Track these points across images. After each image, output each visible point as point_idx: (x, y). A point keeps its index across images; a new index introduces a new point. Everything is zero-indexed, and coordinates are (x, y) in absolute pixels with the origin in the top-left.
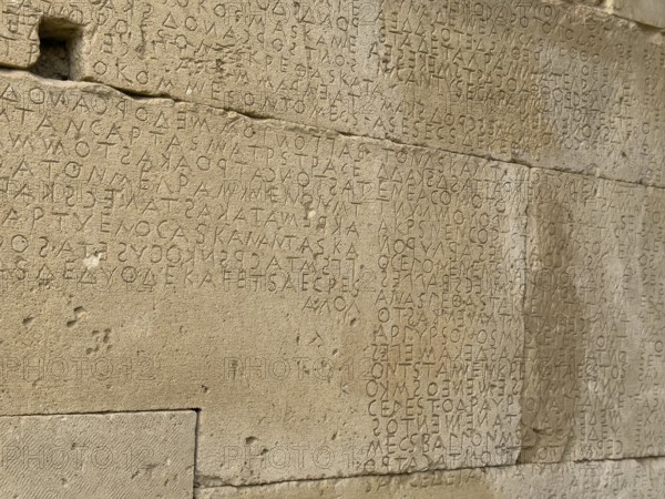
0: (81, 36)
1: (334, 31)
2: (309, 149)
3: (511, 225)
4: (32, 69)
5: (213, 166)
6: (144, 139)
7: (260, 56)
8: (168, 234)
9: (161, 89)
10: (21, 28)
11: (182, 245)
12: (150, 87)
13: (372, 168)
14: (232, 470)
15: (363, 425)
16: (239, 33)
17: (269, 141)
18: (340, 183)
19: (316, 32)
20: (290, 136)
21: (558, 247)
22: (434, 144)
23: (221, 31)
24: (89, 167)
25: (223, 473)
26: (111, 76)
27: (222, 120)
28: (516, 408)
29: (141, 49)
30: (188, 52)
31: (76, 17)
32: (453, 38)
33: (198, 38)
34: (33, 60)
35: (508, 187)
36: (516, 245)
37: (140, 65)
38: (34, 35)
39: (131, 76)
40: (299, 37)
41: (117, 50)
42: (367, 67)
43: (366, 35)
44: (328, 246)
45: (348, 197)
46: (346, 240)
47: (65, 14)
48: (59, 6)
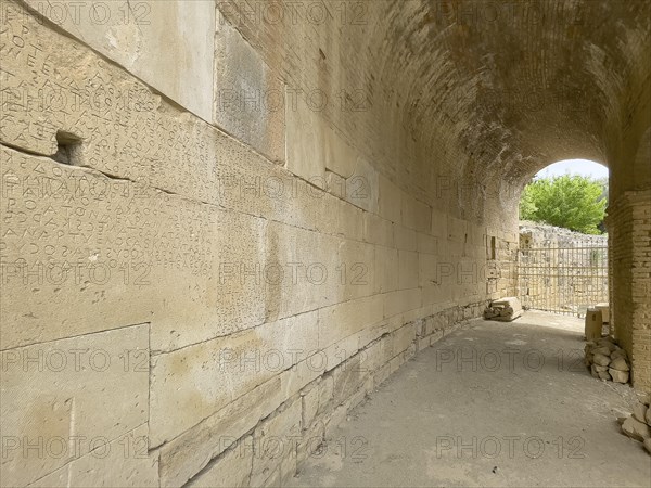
0: (80, 144)
1: (199, 160)
2: (191, 208)
3: (261, 240)
4: (52, 157)
5: (151, 213)
6: (118, 198)
7: (170, 166)
8: (131, 244)
9: (126, 176)
10: (45, 134)
11: (138, 248)
12: (120, 174)
13: (215, 217)
14: (165, 346)
15: (215, 319)
16: (161, 154)
17: (175, 204)
18: (204, 222)
20: (184, 202)
21: (274, 248)
22: (236, 209)
23: (152, 153)
24: (89, 211)
25: (162, 348)
26: (100, 166)
27: (154, 193)
28: (263, 304)
29: (114, 155)
30: (138, 160)
31: (79, 134)
32: (241, 170)
33: (142, 154)
34: (54, 152)
35: (260, 226)
36: (263, 247)
37: (115, 163)
38: (54, 139)
39: (110, 167)
41: (103, 154)
42: (212, 177)
43: (211, 163)
44: (200, 249)
45: (207, 229)
46: (206, 245)
47: (72, 131)
48: (70, 126)
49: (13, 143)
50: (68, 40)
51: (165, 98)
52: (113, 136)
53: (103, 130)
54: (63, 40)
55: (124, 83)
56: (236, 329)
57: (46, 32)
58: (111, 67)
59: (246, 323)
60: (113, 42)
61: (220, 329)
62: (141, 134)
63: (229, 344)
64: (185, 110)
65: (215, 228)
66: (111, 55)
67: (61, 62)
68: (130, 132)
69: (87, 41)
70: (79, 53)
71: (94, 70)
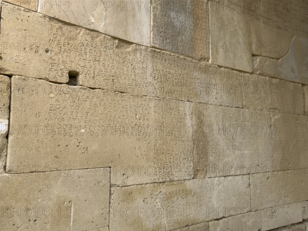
0: (79, 75)
1: (141, 71)
3: (188, 117)
4: (67, 83)
5: (112, 105)
6: (95, 99)
7: (123, 78)
8: (101, 123)
9: (99, 87)
10: (64, 74)
11: (105, 125)
12: (96, 87)
13: (152, 104)
14: (119, 182)
16: (118, 72)
17: (126, 99)
18: (144, 108)
19: (137, 71)
20: (132, 97)
21: (200, 122)
22: (168, 98)
23: (113, 72)
25: (117, 183)
26: (87, 84)
27: (114, 94)
28: (192, 164)
29: (94, 77)
30: (105, 77)
31: (78, 70)
32: (171, 71)
33: (108, 74)
34: (67, 81)
35: (187, 108)
36: (190, 123)
37: (94, 81)
38: (67, 75)
39: (91, 84)
40: (133, 73)
41: (88, 78)
42: (150, 79)
43: (149, 71)
44: (142, 125)
45: (146, 112)
46: (146, 122)
47: (75, 70)
48: (74, 68)
49: (52, 80)
50: (74, 27)
51: (120, 40)
52: (93, 68)
53: (88, 66)
54: (72, 28)
55: (98, 39)
56: (168, 180)
57: (65, 27)
58: (92, 33)
59: (177, 176)
60: (93, 20)
61: (156, 177)
62: (106, 64)
63: (163, 189)
64: (133, 43)
65: (152, 111)
66: (92, 27)
67: (71, 39)
68: (101, 64)
69: (81, 25)
70: (78, 32)
71: (84, 37)
